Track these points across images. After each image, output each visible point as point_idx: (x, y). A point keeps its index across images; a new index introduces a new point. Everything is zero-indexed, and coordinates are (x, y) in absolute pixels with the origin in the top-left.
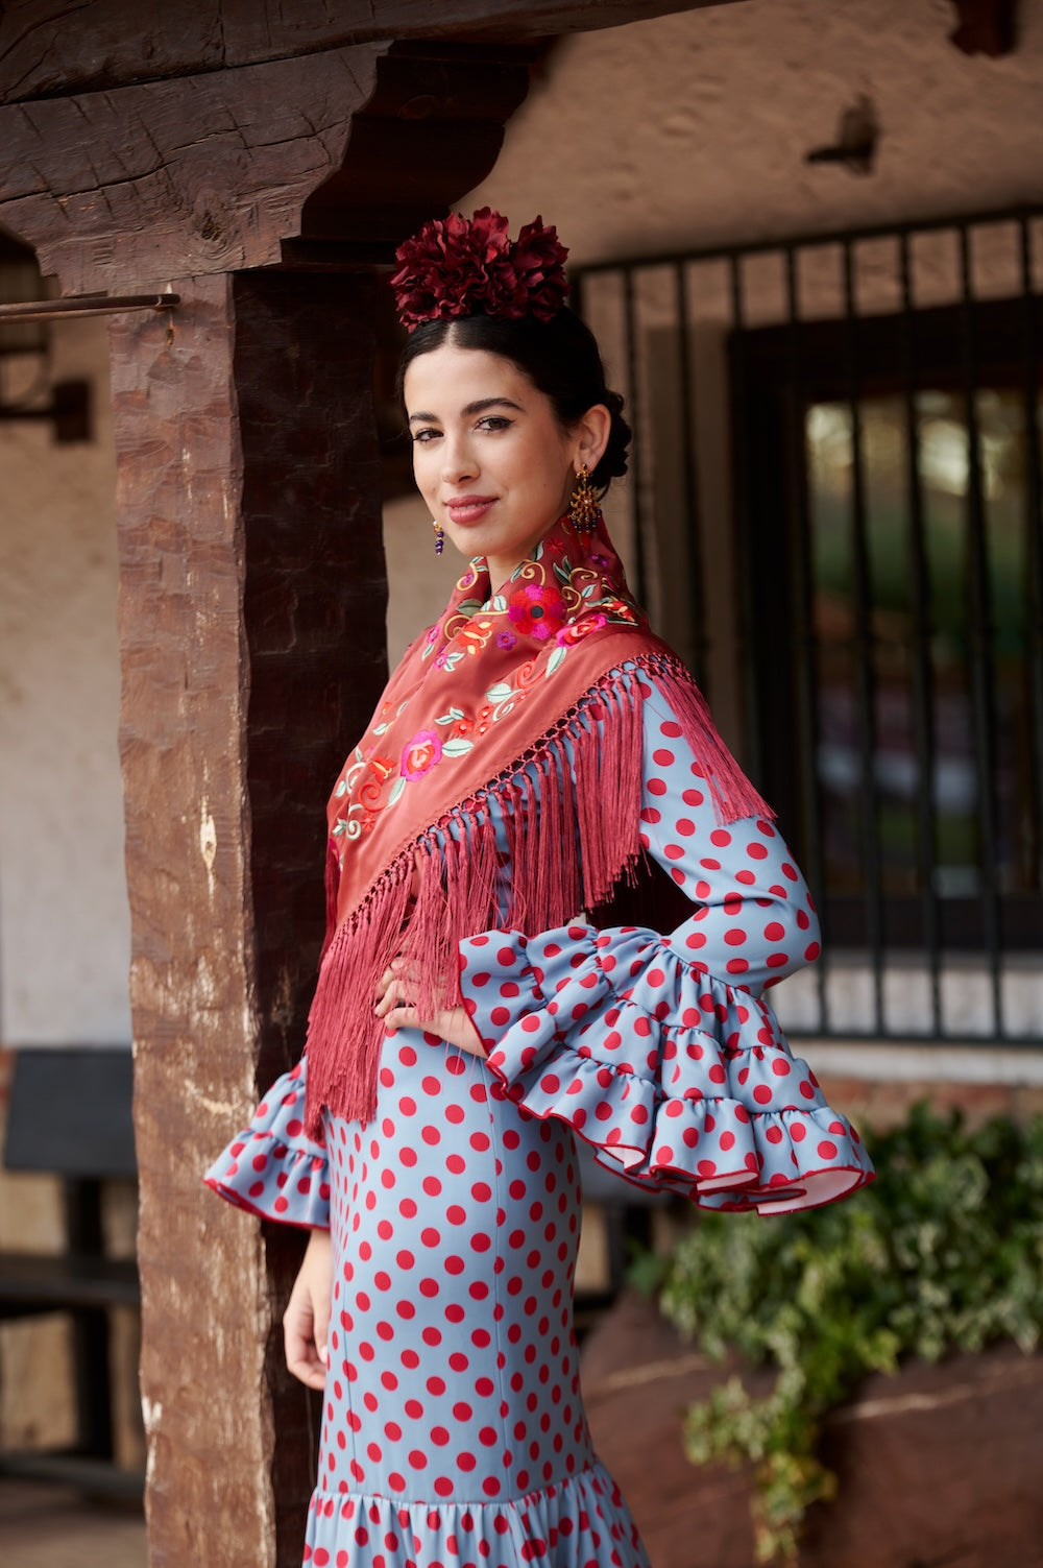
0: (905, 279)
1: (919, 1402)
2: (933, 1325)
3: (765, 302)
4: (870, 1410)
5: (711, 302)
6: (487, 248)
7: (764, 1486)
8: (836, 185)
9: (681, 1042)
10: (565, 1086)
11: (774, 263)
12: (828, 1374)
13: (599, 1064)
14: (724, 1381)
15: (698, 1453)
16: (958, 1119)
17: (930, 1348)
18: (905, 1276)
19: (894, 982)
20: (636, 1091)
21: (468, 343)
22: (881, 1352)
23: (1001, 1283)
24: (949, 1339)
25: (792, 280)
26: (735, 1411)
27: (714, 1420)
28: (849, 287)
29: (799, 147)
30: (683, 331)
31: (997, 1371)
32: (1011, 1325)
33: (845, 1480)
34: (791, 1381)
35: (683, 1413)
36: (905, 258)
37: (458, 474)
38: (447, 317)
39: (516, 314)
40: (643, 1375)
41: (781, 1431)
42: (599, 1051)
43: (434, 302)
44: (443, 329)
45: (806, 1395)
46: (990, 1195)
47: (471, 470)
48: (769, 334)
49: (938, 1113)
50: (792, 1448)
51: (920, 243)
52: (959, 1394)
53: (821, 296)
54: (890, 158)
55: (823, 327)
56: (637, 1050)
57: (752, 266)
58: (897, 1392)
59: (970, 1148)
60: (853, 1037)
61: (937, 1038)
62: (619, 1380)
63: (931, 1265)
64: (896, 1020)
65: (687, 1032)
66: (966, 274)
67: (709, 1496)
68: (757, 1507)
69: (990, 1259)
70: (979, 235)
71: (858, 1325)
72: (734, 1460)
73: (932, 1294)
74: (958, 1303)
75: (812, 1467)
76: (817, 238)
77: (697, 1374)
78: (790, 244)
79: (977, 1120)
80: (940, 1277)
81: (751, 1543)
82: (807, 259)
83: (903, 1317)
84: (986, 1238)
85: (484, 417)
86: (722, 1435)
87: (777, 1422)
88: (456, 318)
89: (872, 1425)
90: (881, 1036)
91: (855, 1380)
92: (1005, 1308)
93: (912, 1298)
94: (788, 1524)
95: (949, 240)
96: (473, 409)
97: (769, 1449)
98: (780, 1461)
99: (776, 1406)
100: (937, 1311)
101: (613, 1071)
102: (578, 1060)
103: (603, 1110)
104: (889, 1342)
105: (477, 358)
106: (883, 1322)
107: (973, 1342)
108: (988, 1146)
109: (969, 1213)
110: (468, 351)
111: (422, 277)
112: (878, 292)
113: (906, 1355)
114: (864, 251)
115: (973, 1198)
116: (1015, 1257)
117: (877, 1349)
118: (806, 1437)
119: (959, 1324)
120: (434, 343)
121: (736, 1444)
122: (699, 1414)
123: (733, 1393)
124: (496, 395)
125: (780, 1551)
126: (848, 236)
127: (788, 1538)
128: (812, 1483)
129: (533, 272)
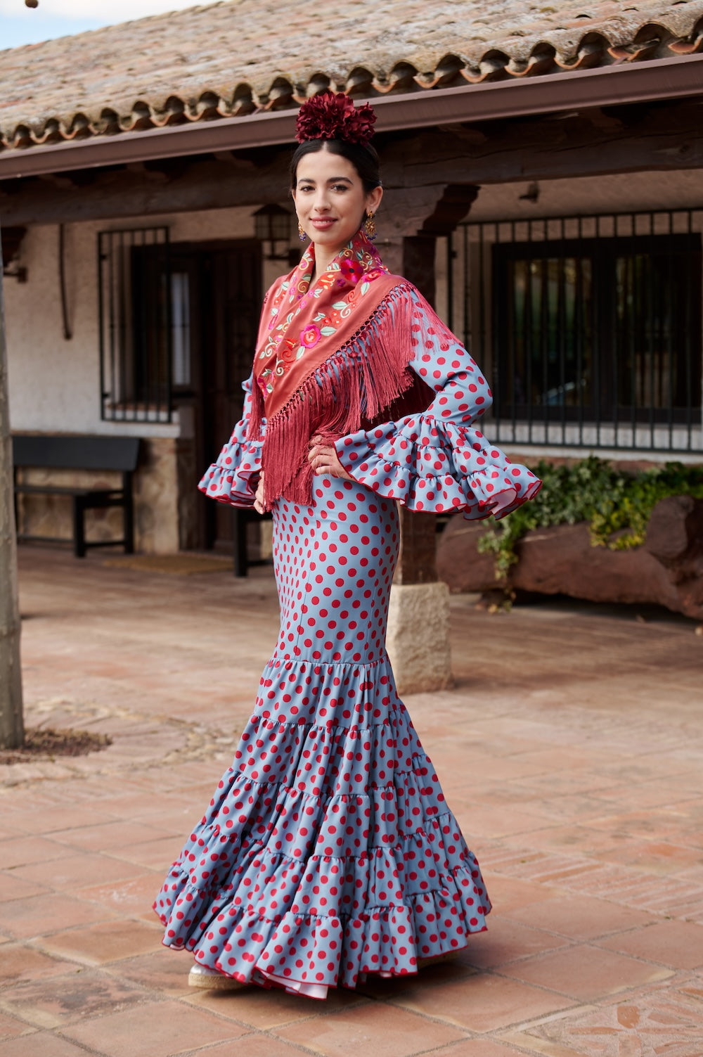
0: (546, 233)
1: (542, 537)
2: (546, 517)
3: (505, 236)
4: (528, 539)
5: (490, 235)
6: (345, 111)
7: (498, 560)
8: (527, 205)
9: (422, 452)
10: (370, 470)
11: (508, 226)
12: (517, 530)
13: (386, 461)
14: (488, 531)
15: (481, 550)
16: (551, 465)
17: (545, 523)
18: (539, 504)
19: (535, 429)
20: (401, 473)
21: (333, 151)
22: (532, 524)
23: (564, 507)
24: (551, 522)
25: (513, 231)
26: (491, 539)
27: (486, 541)
28: (530, 233)
29: (517, 194)
30: (481, 243)
31: (563, 530)
32: (568, 518)
33: (520, 558)
34: (507, 531)
35: (477, 539)
36: (546, 227)
37: (323, 207)
38: (324, 138)
39: (354, 142)
40: (465, 531)
41: (504, 544)
42: (386, 456)
43: (319, 131)
44: (321, 143)
45: (511, 535)
46: (562, 485)
47: (328, 206)
48: (506, 245)
49: (546, 464)
50: (507, 549)
51: (550, 223)
52: (552, 535)
53: (521, 235)
54: (542, 198)
55: (521, 244)
56: (402, 455)
57: (502, 226)
58: (535, 535)
59: (556, 473)
60: (522, 444)
61: (546, 444)
62: (458, 532)
63: (546, 502)
64: (535, 439)
65: (424, 448)
66: (563, 232)
67: (482, 563)
68: (496, 565)
69: (562, 500)
70: (567, 222)
71: (526, 517)
72: (491, 552)
73: (546, 509)
74: (553, 512)
75: (512, 554)
76: (521, 220)
77: (480, 531)
78: (513, 221)
79: (556, 467)
80: (548, 505)
81: (493, 575)
82: (518, 226)
83: (538, 515)
84: (561, 495)
85: (336, 184)
86: (488, 545)
87: (503, 542)
88: (328, 140)
89: (529, 544)
90: (530, 444)
91: (524, 532)
92: (566, 513)
93: (540, 510)
94: (505, 569)
95: (558, 223)
96: (332, 180)
97: (500, 549)
98: (503, 552)
99: (503, 537)
100: (547, 514)
101: (391, 465)
102: (377, 459)
103: (387, 481)
104: (534, 522)
105: (336, 158)
106: (532, 516)
107: (557, 522)
108: (561, 472)
109: (557, 488)
110: (333, 155)
111: (315, 120)
112: (538, 235)
113: (538, 525)
114: (534, 224)
115: (558, 484)
116: (568, 499)
117: (530, 523)
118: (511, 546)
119: (553, 517)
120: (316, 149)
121: (492, 548)
122: (481, 540)
123: (491, 534)
124: (343, 176)
125: (502, 577)
126: (530, 220)
127: (504, 574)
128: (511, 558)
129: (364, 124)
